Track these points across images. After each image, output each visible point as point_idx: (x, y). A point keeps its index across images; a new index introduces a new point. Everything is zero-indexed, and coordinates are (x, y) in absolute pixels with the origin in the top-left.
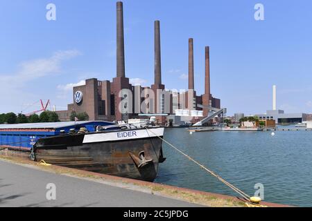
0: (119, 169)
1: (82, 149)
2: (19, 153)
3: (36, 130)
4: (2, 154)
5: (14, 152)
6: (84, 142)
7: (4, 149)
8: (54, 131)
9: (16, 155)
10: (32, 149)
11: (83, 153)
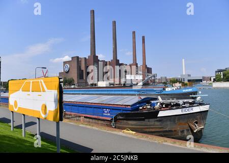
0: (180, 134)
2: (97, 121)
3: (111, 106)
4: (77, 120)
5: (91, 120)
6: (158, 116)
7: (80, 117)
8: (130, 107)
9: (92, 122)
10: (112, 119)
11: (156, 123)
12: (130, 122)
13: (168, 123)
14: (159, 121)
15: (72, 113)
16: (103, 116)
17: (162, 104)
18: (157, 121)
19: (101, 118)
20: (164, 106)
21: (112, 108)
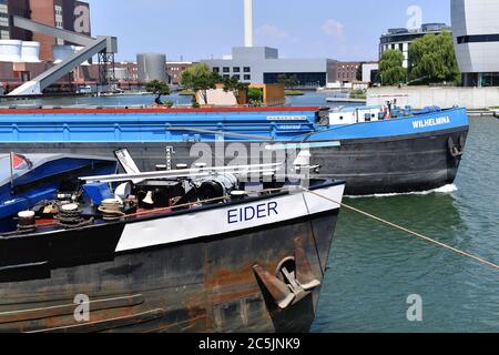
6: (120, 248)
13: (168, 276)
14: (125, 271)
17: (138, 190)
18: (115, 272)
20: (148, 199)
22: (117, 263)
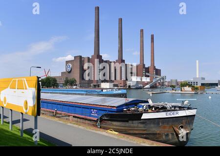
0: (164, 137)
1: (140, 123)
2: (84, 121)
3: (98, 106)
4: (67, 119)
5: (79, 120)
6: (142, 118)
7: (69, 116)
8: (115, 108)
9: (80, 122)
10: (98, 120)
11: (140, 125)
12: (115, 123)
13: (152, 125)
14: (143, 123)
15: (62, 112)
16: (90, 116)
19: (88, 118)
20: (153, 109)
21: (99, 109)
22: (141, 121)
